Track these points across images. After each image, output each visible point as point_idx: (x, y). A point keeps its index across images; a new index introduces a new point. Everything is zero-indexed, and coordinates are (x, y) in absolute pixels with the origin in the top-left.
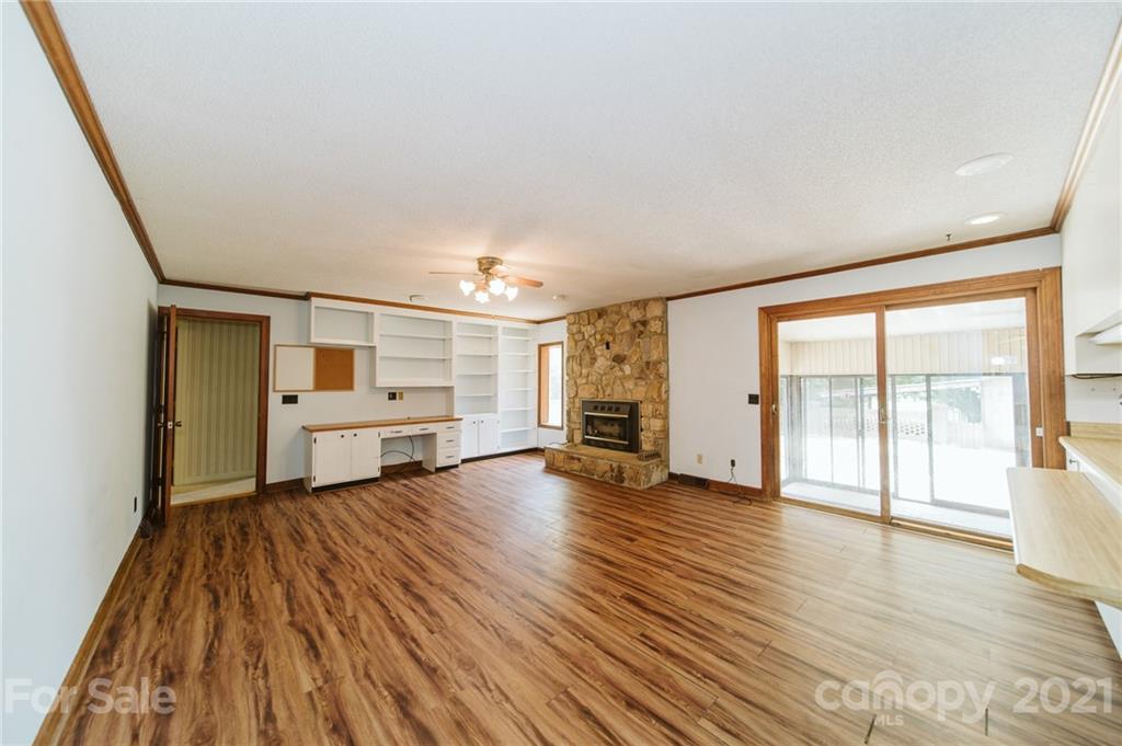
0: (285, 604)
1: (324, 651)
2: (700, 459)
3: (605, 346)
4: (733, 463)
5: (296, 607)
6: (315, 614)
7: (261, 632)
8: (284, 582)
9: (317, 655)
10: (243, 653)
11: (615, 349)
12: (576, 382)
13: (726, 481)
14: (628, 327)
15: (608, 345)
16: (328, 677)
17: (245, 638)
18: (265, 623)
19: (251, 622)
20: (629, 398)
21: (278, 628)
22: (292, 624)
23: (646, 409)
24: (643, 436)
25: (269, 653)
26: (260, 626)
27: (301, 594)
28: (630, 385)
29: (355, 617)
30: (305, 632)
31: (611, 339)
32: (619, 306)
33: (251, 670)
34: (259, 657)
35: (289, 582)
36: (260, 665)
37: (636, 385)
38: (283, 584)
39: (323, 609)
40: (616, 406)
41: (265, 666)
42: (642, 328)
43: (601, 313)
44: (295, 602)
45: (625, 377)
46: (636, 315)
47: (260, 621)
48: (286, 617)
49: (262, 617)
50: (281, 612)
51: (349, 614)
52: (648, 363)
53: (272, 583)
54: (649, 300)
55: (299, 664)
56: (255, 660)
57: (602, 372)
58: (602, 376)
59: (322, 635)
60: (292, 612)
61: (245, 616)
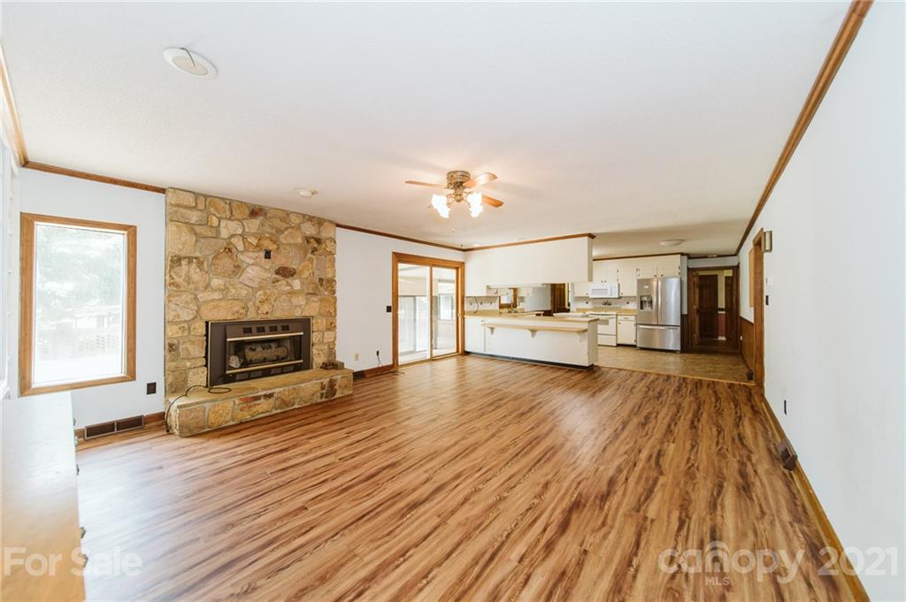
0: (656, 490)
1: (656, 451)
2: (357, 357)
3: (262, 254)
4: (378, 353)
5: (651, 482)
6: (643, 468)
7: (682, 482)
8: (641, 513)
9: (660, 451)
10: (698, 476)
11: (279, 260)
12: (196, 298)
13: (376, 366)
14: (300, 240)
15: (268, 255)
16: (662, 443)
17: (695, 485)
18: (678, 485)
19: (687, 492)
20: (298, 314)
21: (671, 476)
22: (661, 473)
23: (318, 325)
24: (314, 351)
25: (683, 466)
26: (682, 485)
27: (640, 489)
28: (300, 300)
29: (625, 453)
30: (657, 463)
31: (275, 246)
32: (288, 214)
33: (696, 465)
34: (690, 468)
35: (638, 511)
36: (690, 465)
37: (308, 300)
38: (645, 511)
39: (636, 468)
40: (286, 325)
41: (688, 462)
42: (316, 245)
43: (255, 212)
44: (649, 486)
45: (292, 293)
46: (309, 229)
47: (681, 490)
48: (662, 480)
49: (677, 491)
50: (662, 485)
51: (626, 456)
52: (321, 280)
53: (653, 521)
54: (325, 220)
55: (671, 453)
56: (692, 469)
57: (255, 285)
58: (255, 290)
59: (650, 457)
60: (656, 481)
61: (690, 502)
